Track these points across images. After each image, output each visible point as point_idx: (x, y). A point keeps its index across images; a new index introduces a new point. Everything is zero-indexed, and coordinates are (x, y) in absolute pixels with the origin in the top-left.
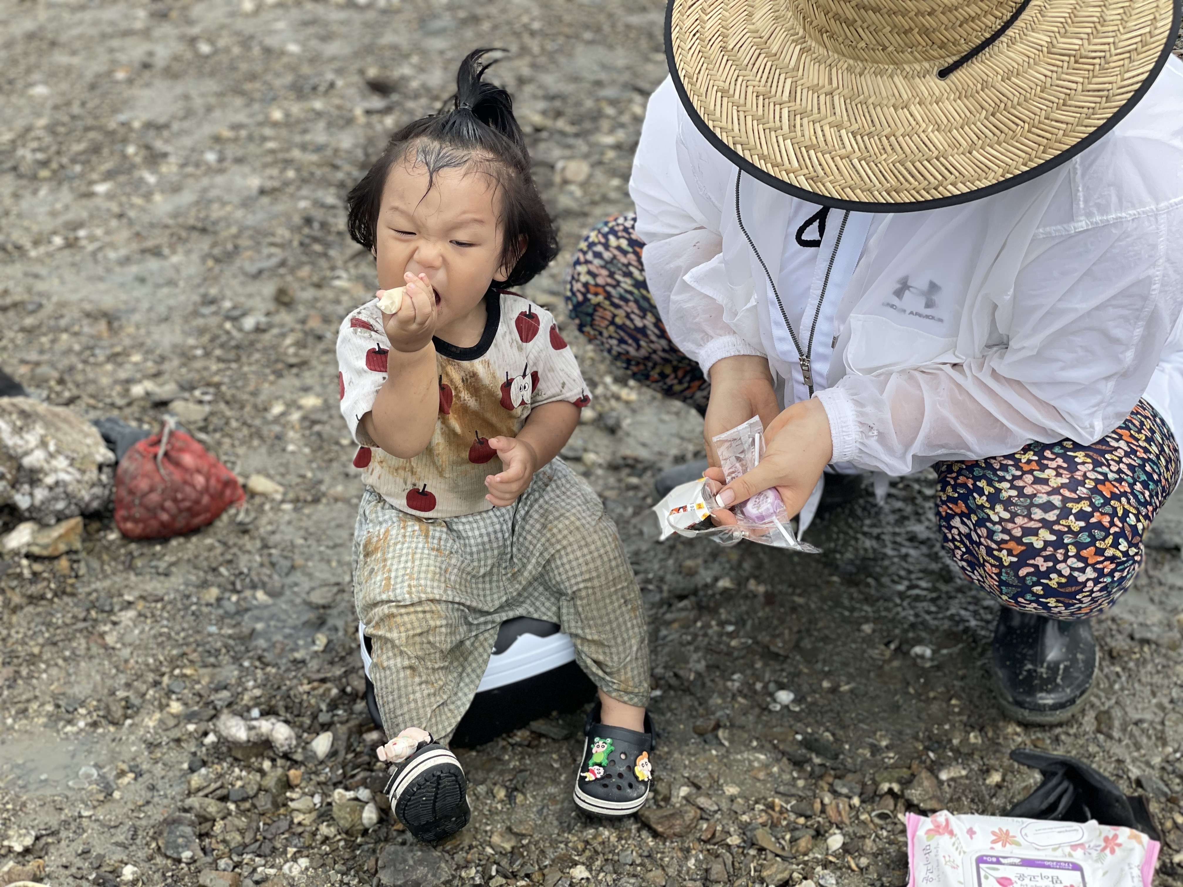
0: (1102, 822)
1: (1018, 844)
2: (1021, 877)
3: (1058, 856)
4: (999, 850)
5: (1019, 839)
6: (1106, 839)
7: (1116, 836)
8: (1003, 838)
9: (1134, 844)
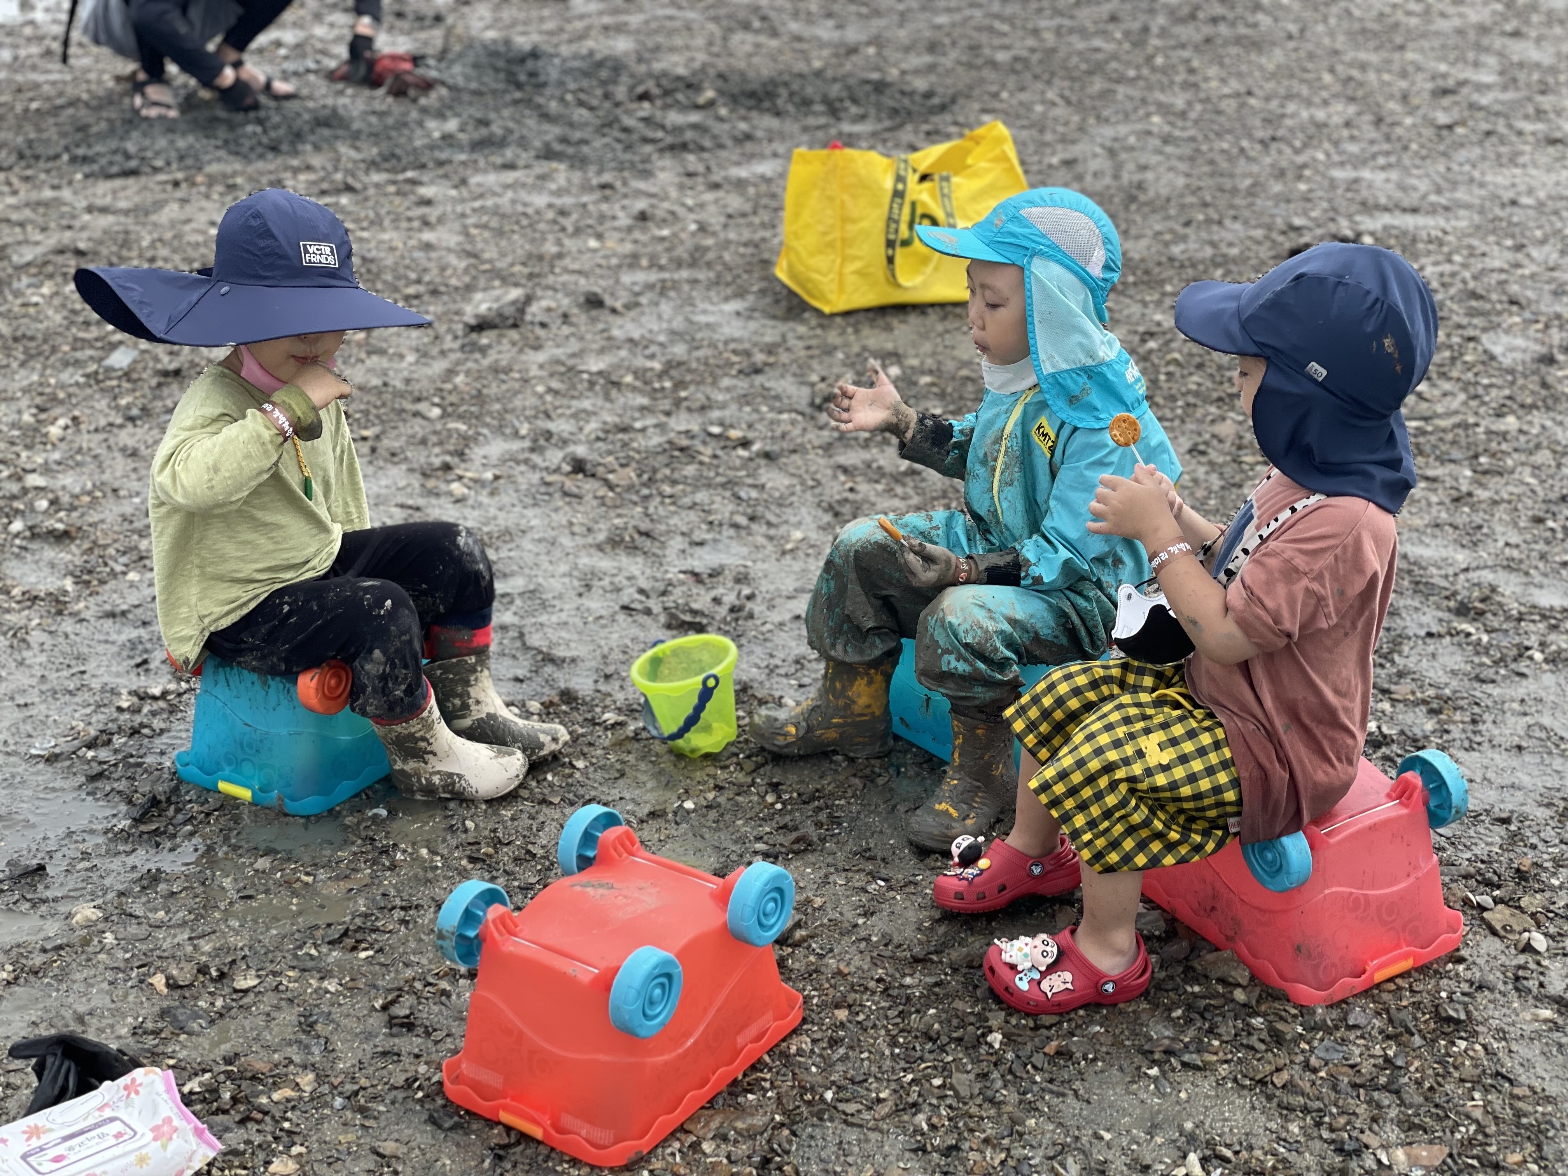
0: (113, 1079)
1: (50, 1130)
2: (71, 1149)
3: (91, 1121)
4: (35, 1143)
5: (49, 1125)
6: (126, 1088)
7: (133, 1080)
8: (35, 1132)
9: (152, 1076)
